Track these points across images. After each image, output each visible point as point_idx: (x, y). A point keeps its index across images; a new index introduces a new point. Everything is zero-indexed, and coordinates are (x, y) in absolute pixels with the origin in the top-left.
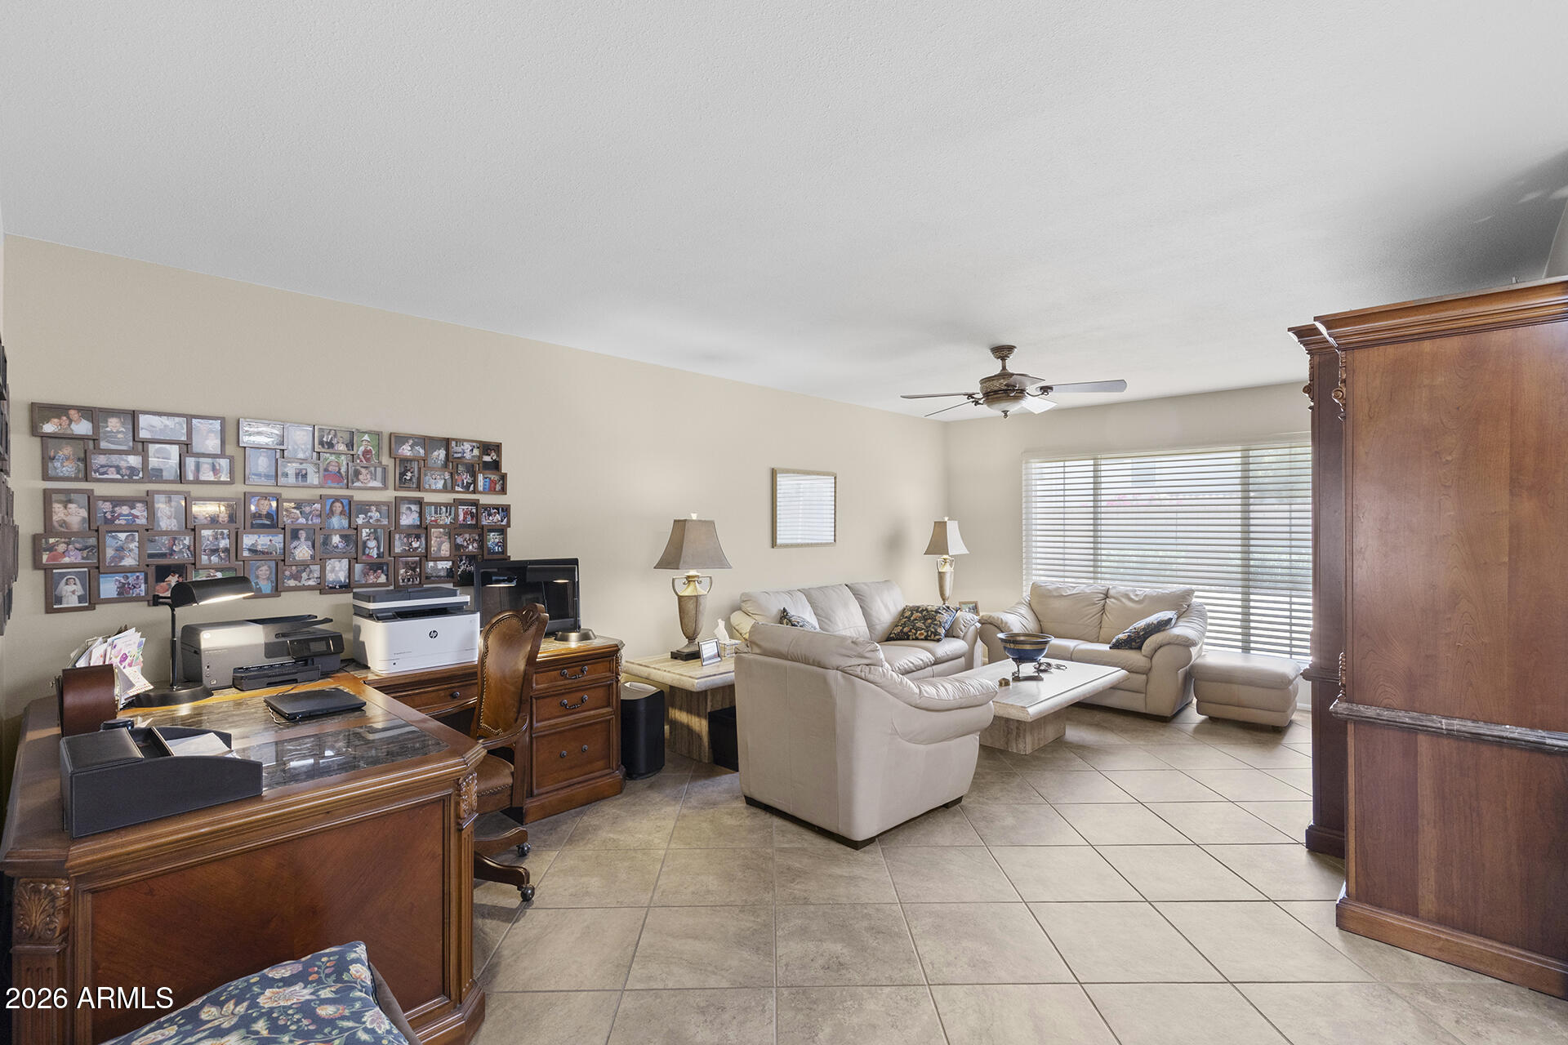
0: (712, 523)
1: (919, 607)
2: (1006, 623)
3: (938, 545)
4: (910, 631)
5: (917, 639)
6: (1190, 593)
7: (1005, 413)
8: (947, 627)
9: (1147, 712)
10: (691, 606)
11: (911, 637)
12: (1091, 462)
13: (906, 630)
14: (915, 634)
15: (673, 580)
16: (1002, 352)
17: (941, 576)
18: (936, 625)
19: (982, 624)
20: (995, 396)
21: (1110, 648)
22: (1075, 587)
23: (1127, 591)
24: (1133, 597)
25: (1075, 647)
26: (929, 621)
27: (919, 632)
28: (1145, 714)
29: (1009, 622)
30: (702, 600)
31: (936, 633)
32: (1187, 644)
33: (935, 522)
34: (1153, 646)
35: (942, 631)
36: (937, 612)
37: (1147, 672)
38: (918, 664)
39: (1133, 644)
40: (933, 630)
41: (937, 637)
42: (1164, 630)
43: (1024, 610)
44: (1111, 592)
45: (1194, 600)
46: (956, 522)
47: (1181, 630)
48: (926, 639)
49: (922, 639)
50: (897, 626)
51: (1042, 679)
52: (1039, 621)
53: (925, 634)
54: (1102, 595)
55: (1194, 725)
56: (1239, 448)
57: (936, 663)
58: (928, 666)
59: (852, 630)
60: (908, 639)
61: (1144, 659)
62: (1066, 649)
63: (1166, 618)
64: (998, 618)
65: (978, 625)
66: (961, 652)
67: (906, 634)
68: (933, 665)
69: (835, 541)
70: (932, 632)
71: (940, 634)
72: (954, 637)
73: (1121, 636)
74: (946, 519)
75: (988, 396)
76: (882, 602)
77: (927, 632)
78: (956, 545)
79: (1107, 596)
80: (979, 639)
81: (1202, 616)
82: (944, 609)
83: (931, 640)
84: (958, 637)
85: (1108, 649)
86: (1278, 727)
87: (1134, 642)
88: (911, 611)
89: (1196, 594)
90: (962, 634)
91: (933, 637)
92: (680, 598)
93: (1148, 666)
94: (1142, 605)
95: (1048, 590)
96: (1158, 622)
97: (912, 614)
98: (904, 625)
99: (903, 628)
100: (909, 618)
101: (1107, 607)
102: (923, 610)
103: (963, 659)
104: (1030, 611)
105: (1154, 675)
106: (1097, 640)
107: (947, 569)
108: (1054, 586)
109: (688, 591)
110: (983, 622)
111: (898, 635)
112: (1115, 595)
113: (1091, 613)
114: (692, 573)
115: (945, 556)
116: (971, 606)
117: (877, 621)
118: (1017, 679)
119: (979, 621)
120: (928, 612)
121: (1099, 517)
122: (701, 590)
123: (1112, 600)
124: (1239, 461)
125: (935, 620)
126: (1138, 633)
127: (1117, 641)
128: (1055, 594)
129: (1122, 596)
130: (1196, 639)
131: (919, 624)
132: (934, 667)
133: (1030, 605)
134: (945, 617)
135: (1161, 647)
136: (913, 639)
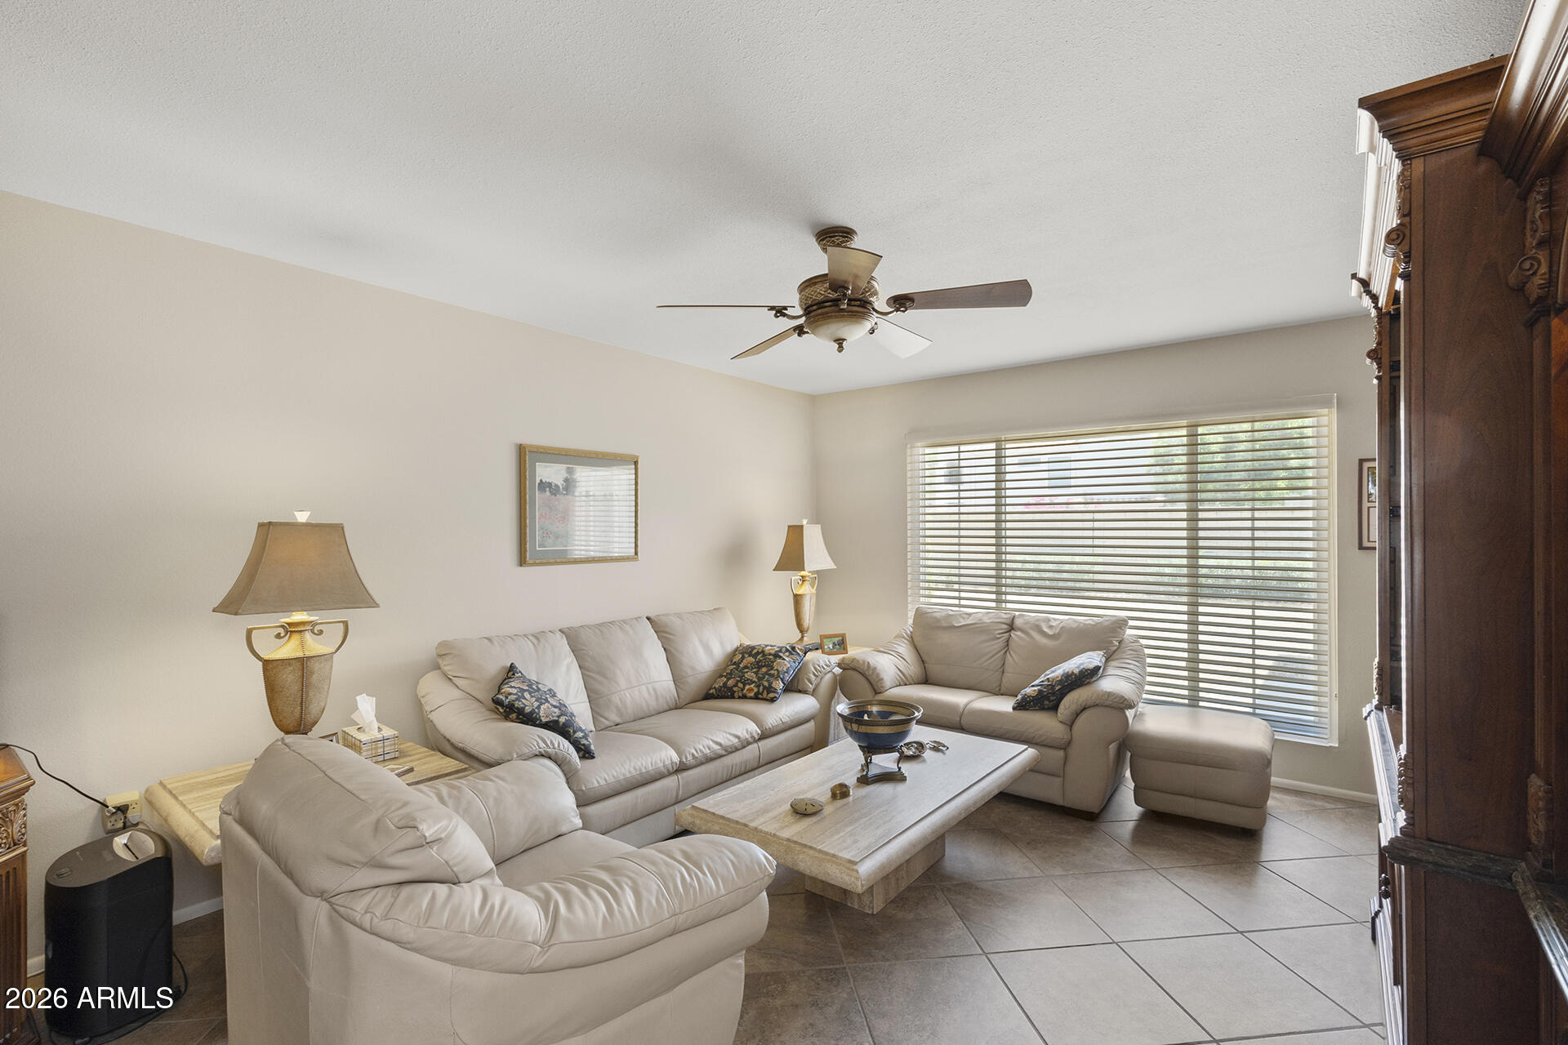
0: (338, 529)
1: (753, 648)
2: (875, 669)
3: (792, 558)
4: (736, 685)
5: (744, 697)
6: (1122, 624)
7: (840, 342)
8: (788, 678)
9: (1065, 804)
10: (289, 678)
11: (736, 695)
12: (993, 446)
13: (731, 683)
14: (742, 690)
15: (249, 632)
16: (833, 236)
17: (797, 599)
18: (772, 675)
19: (844, 669)
20: (820, 311)
21: (1014, 709)
22: (970, 614)
23: (1038, 620)
24: (1046, 629)
25: (966, 705)
26: (764, 670)
27: (747, 687)
28: (1062, 807)
29: (879, 667)
30: (315, 666)
31: (770, 689)
32: (1119, 705)
33: (789, 527)
34: (1074, 707)
35: (779, 685)
36: (776, 656)
37: (1065, 746)
38: (730, 743)
39: (1047, 702)
40: (766, 684)
41: (772, 695)
42: (1089, 683)
43: (904, 649)
44: (1018, 622)
45: (1129, 632)
46: (820, 526)
47: (1113, 683)
48: (757, 697)
49: (751, 698)
50: (721, 676)
51: (903, 779)
52: (923, 661)
53: (756, 690)
54: (1005, 626)
55: (1131, 825)
56: (1184, 422)
57: (764, 736)
58: (749, 744)
59: (644, 688)
60: (732, 697)
61: (1060, 725)
62: (951, 708)
63: (1091, 666)
64: (864, 662)
65: (838, 670)
66: (808, 713)
67: (730, 689)
68: (760, 739)
69: (636, 553)
70: (765, 687)
71: (775, 691)
72: (800, 692)
73: (1029, 691)
74: (805, 522)
75: (810, 313)
76: (701, 641)
77: (758, 686)
78: (817, 556)
79: (1011, 627)
80: (839, 691)
81: (1140, 658)
82: (787, 650)
83: (762, 699)
84: (805, 692)
85: (1011, 710)
86: (1251, 830)
87: (1048, 700)
88: (743, 654)
89: (1131, 623)
90: (811, 687)
91: (766, 695)
92: (267, 664)
93: (1067, 737)
94: (1058, 642)
95: (936, 618)
96: (1081, 672)
97: (743, 658)
98: (730, 676)
99: (728, 679)
100: (737, 664)
101: (1012, 644)
102: (758, 653)
103: (812, 723)
104: (912, 650)
105: (1074, 751)
106: (999, 692)
107: (806, 590)
108: (944, 614)
109: (288, 650)
110: (846, 667)
111: (720, 690)
112: (1025, 627)
113: (990, 652)
114: (298, 617)
115: (803, 573)
116: (836, 640)
117: (689, 672)
118: (864, 780)
119: (839, 665)
120: (764, 655)
121: (1003, 518)
122: (315, 646)
123: (1019, 633)
124: (1184, 440)
125: (772, 668)
126: (1053, 686)
127: (1024, 699)
128: (944, 624)
129: (1031, 628)
130: (1134, 697)
131: (750, 675)
132: (761, 743)
133: (912, 641)
134: (787, 664)
135: (1084, 709)
136: (739, 698)
